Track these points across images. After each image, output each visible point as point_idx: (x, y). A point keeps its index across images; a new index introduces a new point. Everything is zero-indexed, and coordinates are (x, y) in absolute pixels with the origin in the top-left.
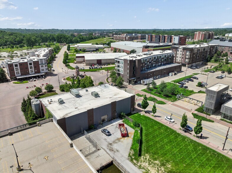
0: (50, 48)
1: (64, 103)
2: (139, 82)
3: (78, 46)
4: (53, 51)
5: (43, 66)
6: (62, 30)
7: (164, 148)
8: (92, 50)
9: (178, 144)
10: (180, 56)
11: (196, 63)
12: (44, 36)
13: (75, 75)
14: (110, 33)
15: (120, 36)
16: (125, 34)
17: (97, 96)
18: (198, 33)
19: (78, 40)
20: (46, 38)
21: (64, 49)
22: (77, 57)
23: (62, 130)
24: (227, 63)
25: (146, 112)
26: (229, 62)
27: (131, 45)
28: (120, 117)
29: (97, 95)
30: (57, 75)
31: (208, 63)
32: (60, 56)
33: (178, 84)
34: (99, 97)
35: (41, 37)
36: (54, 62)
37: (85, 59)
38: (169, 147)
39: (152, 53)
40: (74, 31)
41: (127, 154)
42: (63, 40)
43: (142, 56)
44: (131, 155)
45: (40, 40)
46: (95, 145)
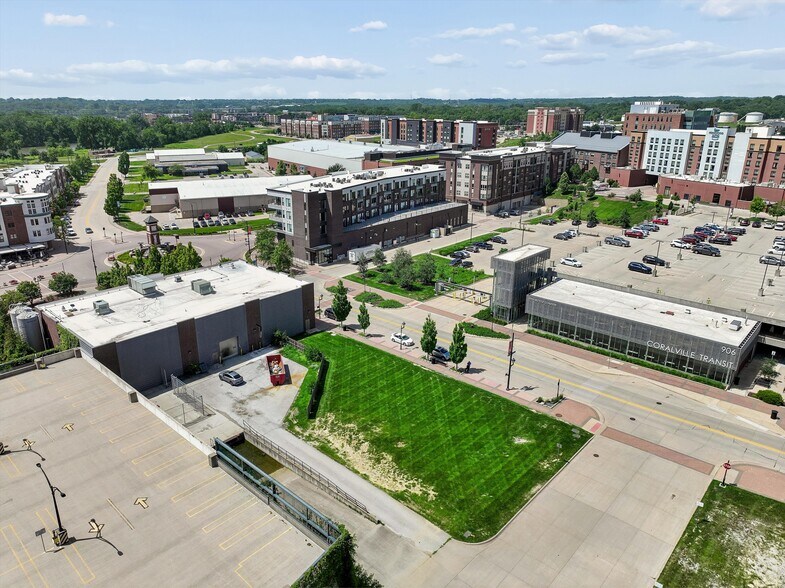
0: (57, 167)
1: (112, 311)
2: (340, 258)
3: (158, 157)
4: (68, 174)
5: (37, 221)
6: (100, 100)
7: (375, 398)
8: (206, 169)
9: (409, 389)
10: (465, 181)
11: (514, 201)
12: (30, 123)
13: (146, 245)
14: (273, 111)
15: (302, 122)
16: (320, 117)
17: (207, 291)
18: (536, 111)
19: (157, 139)
20: (39, 130)
21: (108, 167)
22: (154, 192)
23: (106, 371)
24: (593, 198)
25: (345, 328)
26: (596, 194)
27: (331, 153)
28: (275, 342)
29: (206, 289)
30: (86, 248)
31: (547, 200)
32: (95, 191)
33: (448, 257)
34: (214, 293)
35: (19, 127)
36: (75, 209)
37: (178, 197)
38: (386, 396)
39: (382, 174)
40: (144, 106)
41: (282, 418)
42: (105, 139)
43: (349, 181)
44: (290, 418)
45: (17, 139)
46: (201, 408)
